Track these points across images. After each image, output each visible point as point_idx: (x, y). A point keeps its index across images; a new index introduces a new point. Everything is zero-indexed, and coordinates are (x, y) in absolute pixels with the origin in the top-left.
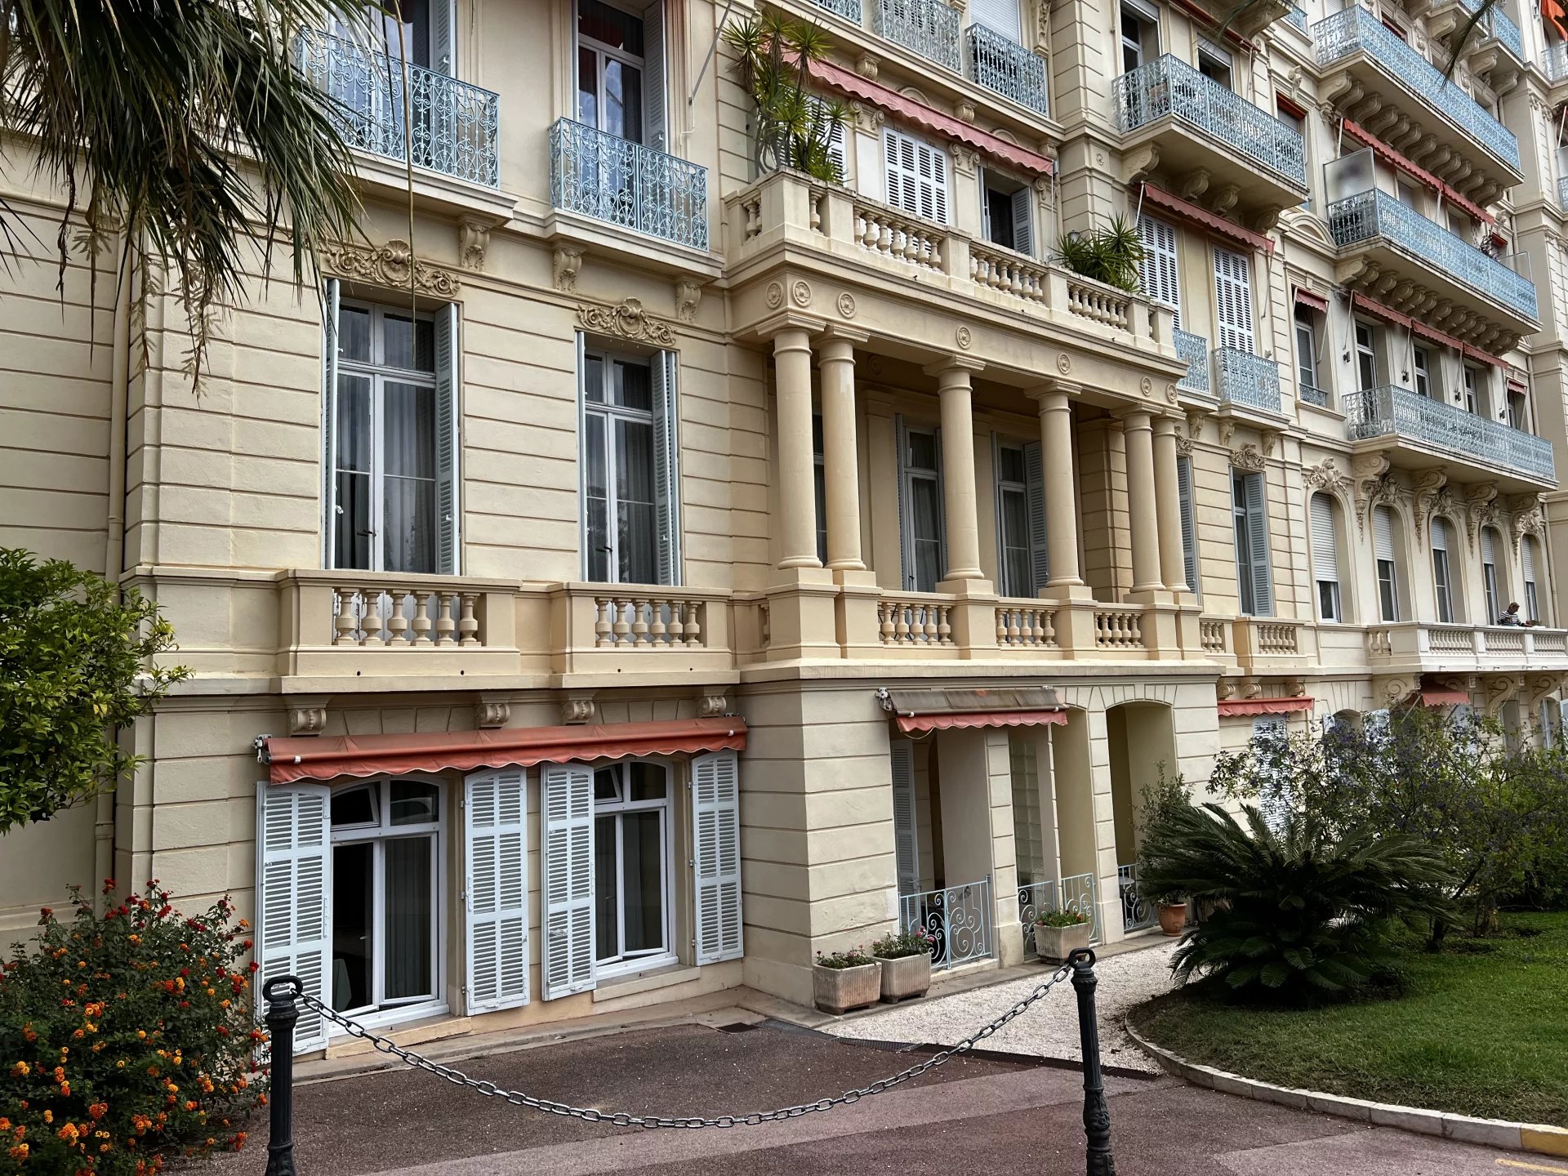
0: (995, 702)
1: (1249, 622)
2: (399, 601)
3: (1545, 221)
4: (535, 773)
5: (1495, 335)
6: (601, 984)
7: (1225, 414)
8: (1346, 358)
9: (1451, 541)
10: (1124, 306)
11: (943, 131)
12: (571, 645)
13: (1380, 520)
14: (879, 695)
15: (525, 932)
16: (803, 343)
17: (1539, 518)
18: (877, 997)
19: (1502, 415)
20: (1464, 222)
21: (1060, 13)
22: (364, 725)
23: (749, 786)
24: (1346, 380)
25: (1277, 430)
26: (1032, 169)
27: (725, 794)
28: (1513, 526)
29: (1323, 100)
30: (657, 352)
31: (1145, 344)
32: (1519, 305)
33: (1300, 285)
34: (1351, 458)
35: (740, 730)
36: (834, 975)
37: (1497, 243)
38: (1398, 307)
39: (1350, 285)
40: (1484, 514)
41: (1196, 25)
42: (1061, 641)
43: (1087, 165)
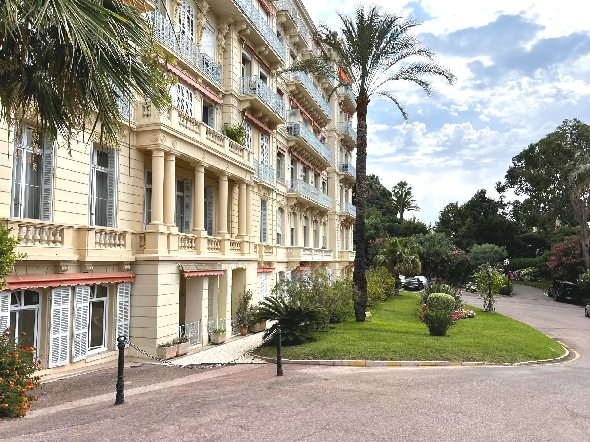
0: (207, 268)
1: (263, 245)
2: (29, 229)
3: (335, 134)
4: (73, 288)
5: (322, 166)
6: (89, 356)
7: (261, 183)
8: (288, 169)
9: (307, 223)
10: (242, 150)
11: (194, 86)
12: (88, 247)
13: (292, 216)
14: (178, 265)
15: (68, 340)
16: (162, 154)
17: (327, 218)
18: (175, 355)
19: (321, 188)
20: (317, 131)
21: (226, 53)
22: (32, 271)
23: (134, 293)
24: (288, 175)
25: (272, 189)
26: (216, 101)
27: (126, 296)
28: (321, 220)
29: (288, 91)
30: (113, 149)
31: (246, 163)
32: (328, 158)
33: (279, 146)
34: (288, 198)
35: (134, 275)
36: (165, 349)
37: (323, 138)
38: (301, 155)
39: (291, 147)
40: (315, 216)
41: (260, 63)
42: (221, 250)
43: (231, 103)
